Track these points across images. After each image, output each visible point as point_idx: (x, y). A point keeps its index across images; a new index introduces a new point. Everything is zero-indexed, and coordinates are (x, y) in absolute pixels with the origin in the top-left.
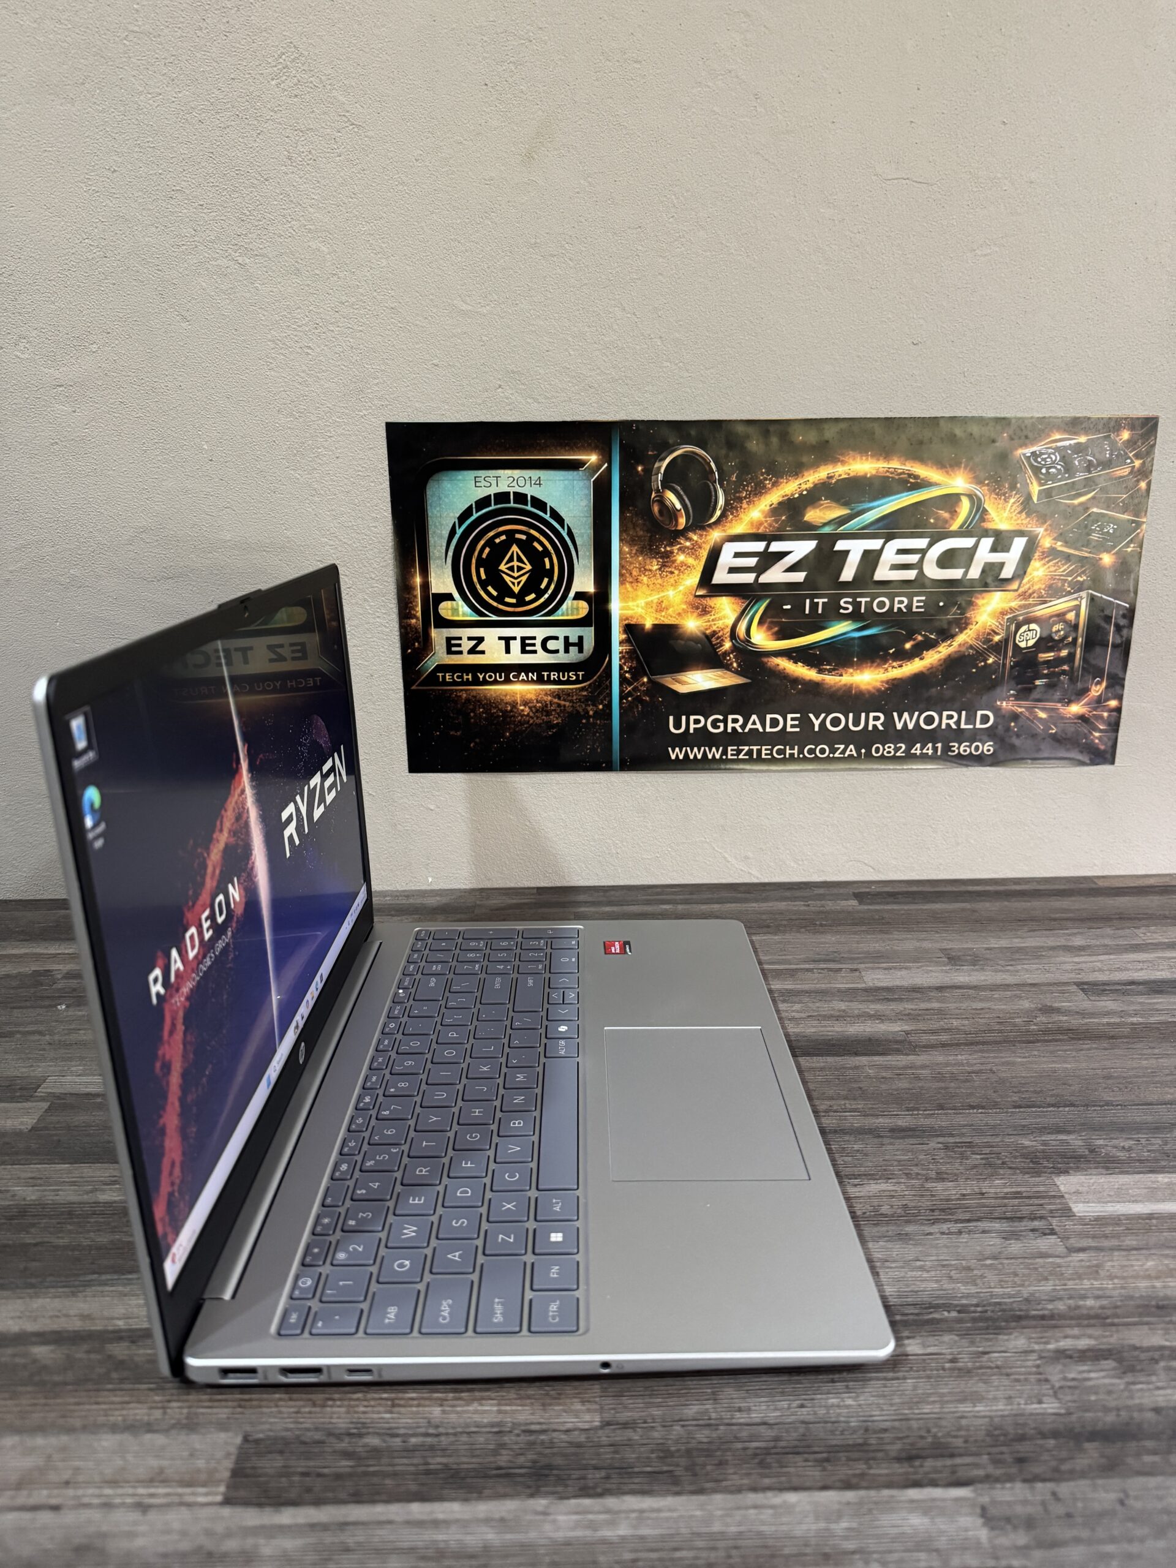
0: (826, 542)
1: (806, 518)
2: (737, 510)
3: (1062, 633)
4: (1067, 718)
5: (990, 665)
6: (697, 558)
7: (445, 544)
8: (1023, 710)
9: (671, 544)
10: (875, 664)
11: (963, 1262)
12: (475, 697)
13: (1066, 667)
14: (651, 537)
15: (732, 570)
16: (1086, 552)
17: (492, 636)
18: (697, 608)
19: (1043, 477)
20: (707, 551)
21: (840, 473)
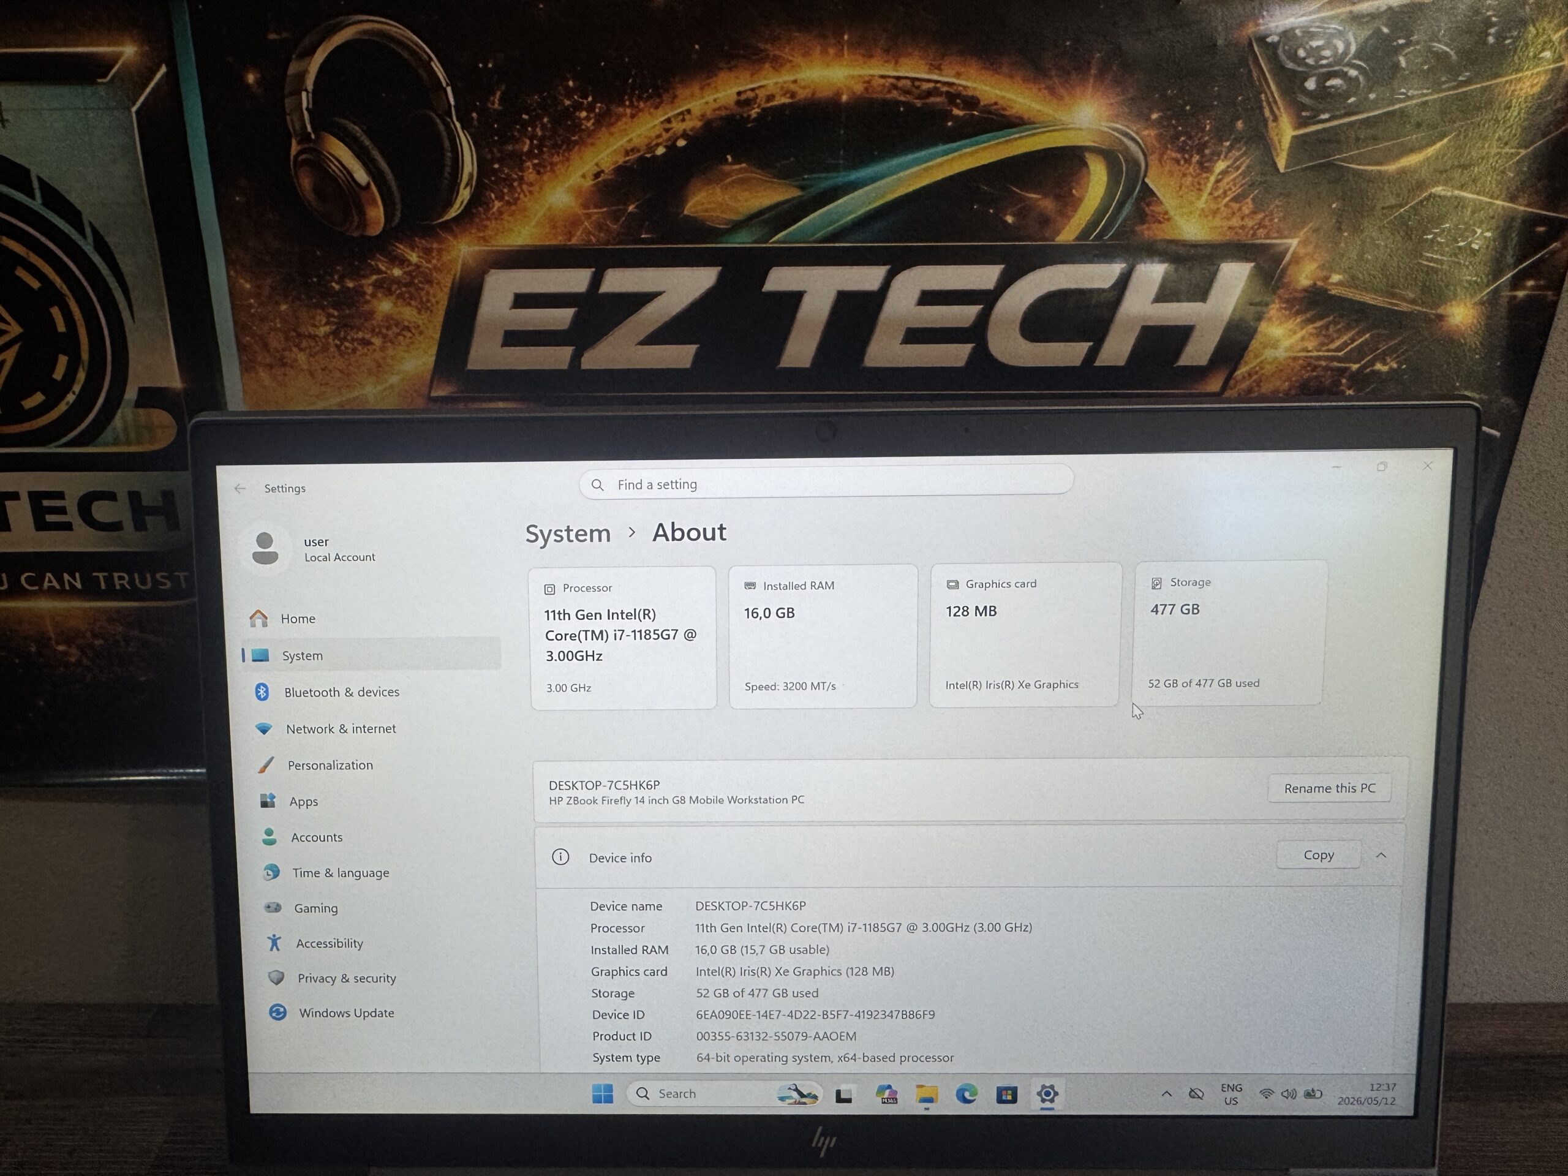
1: (690, 209)
2: (512, 188)
6: (423, 308)
9: (356, 274)
14: (301, 254)
19: (1306, 102)
20: (447, 290)
21: (771, 89)
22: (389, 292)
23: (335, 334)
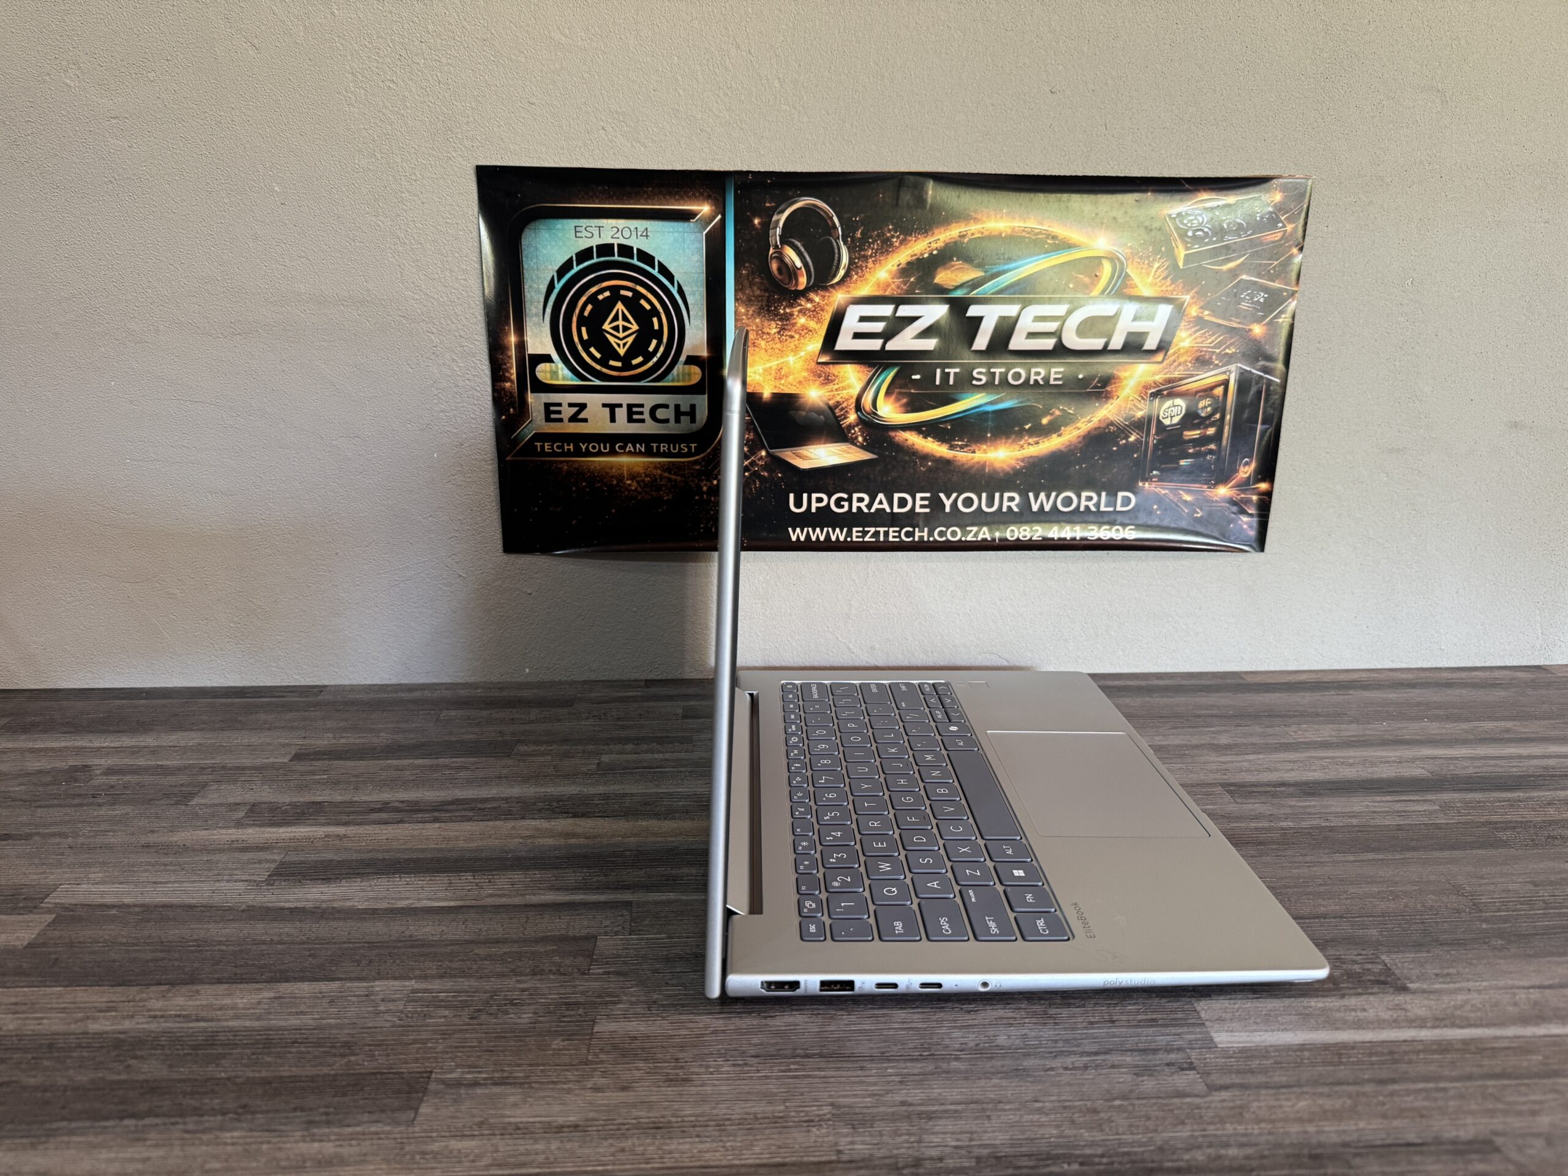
0: (959, 306)
1: (936, 281)
2: (862, 270)
3: (1209, 409)
4: (1212, 501)
5: (1131, 443)
6: (819, 321)
7: (542, 300)
8: (1167, 491)
9: (791, 306)
10: (1010, 441)
11: (1089, 1104)
12: (577, 469)
13: (1212, 446)
14: (769, 297)
15: (857, 336)
16: (1236, 322)
17: (595, 401)
18: (820, 376)
19: (1189, 240)
20: (830, 314)
21: (972, 231)
22: (805, 314)
23: (779, 333)
